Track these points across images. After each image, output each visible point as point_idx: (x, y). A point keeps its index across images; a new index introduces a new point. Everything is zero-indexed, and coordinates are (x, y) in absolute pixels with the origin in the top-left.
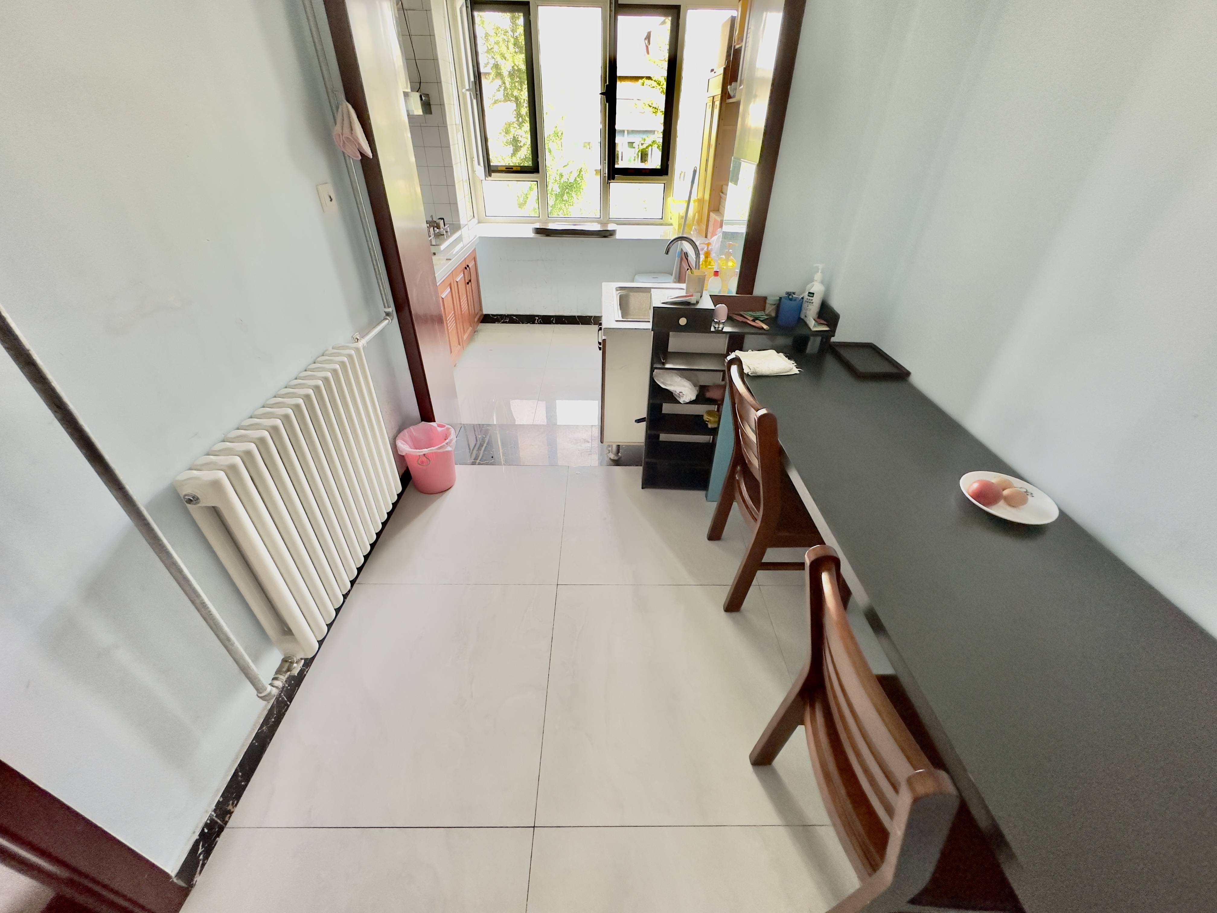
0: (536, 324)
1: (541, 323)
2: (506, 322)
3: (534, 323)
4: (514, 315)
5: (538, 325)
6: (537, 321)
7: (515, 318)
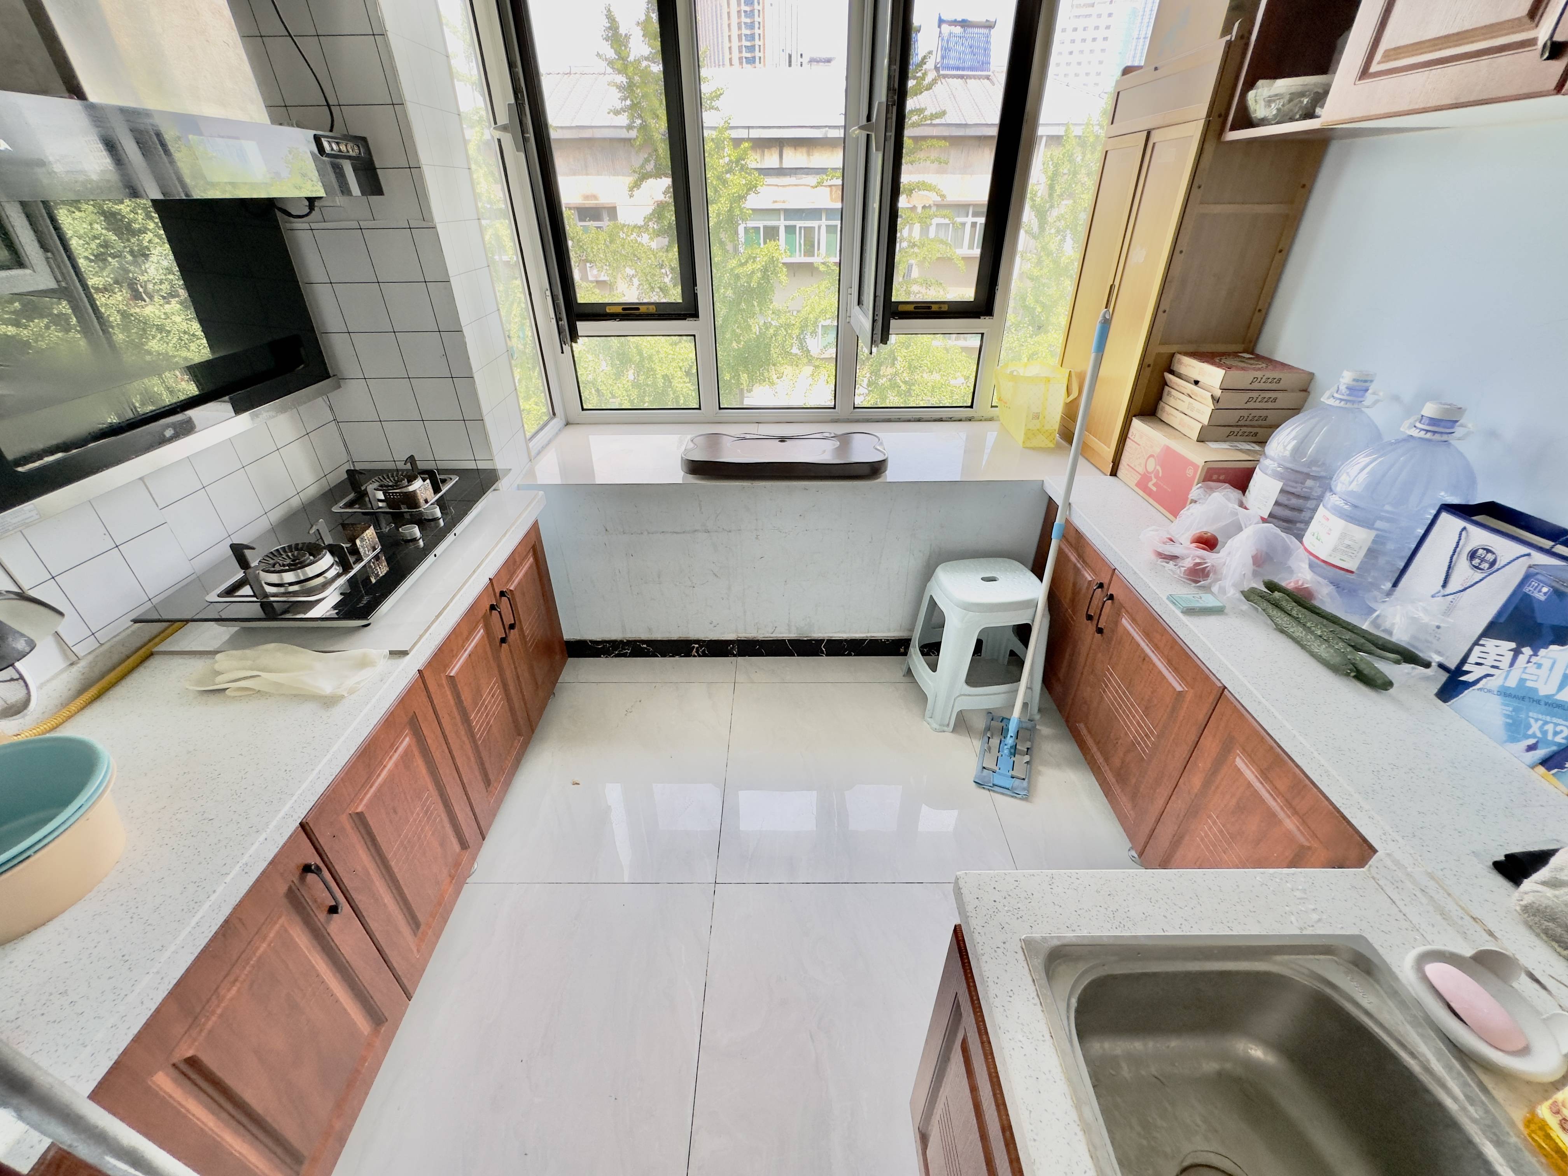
0: (695, 656)
1: (704, 655)
2: (624, 655)
3: (688, 655)
4: (643, 642)
5: (698, 658)
6: (697, 652)
7: (645, 646)
